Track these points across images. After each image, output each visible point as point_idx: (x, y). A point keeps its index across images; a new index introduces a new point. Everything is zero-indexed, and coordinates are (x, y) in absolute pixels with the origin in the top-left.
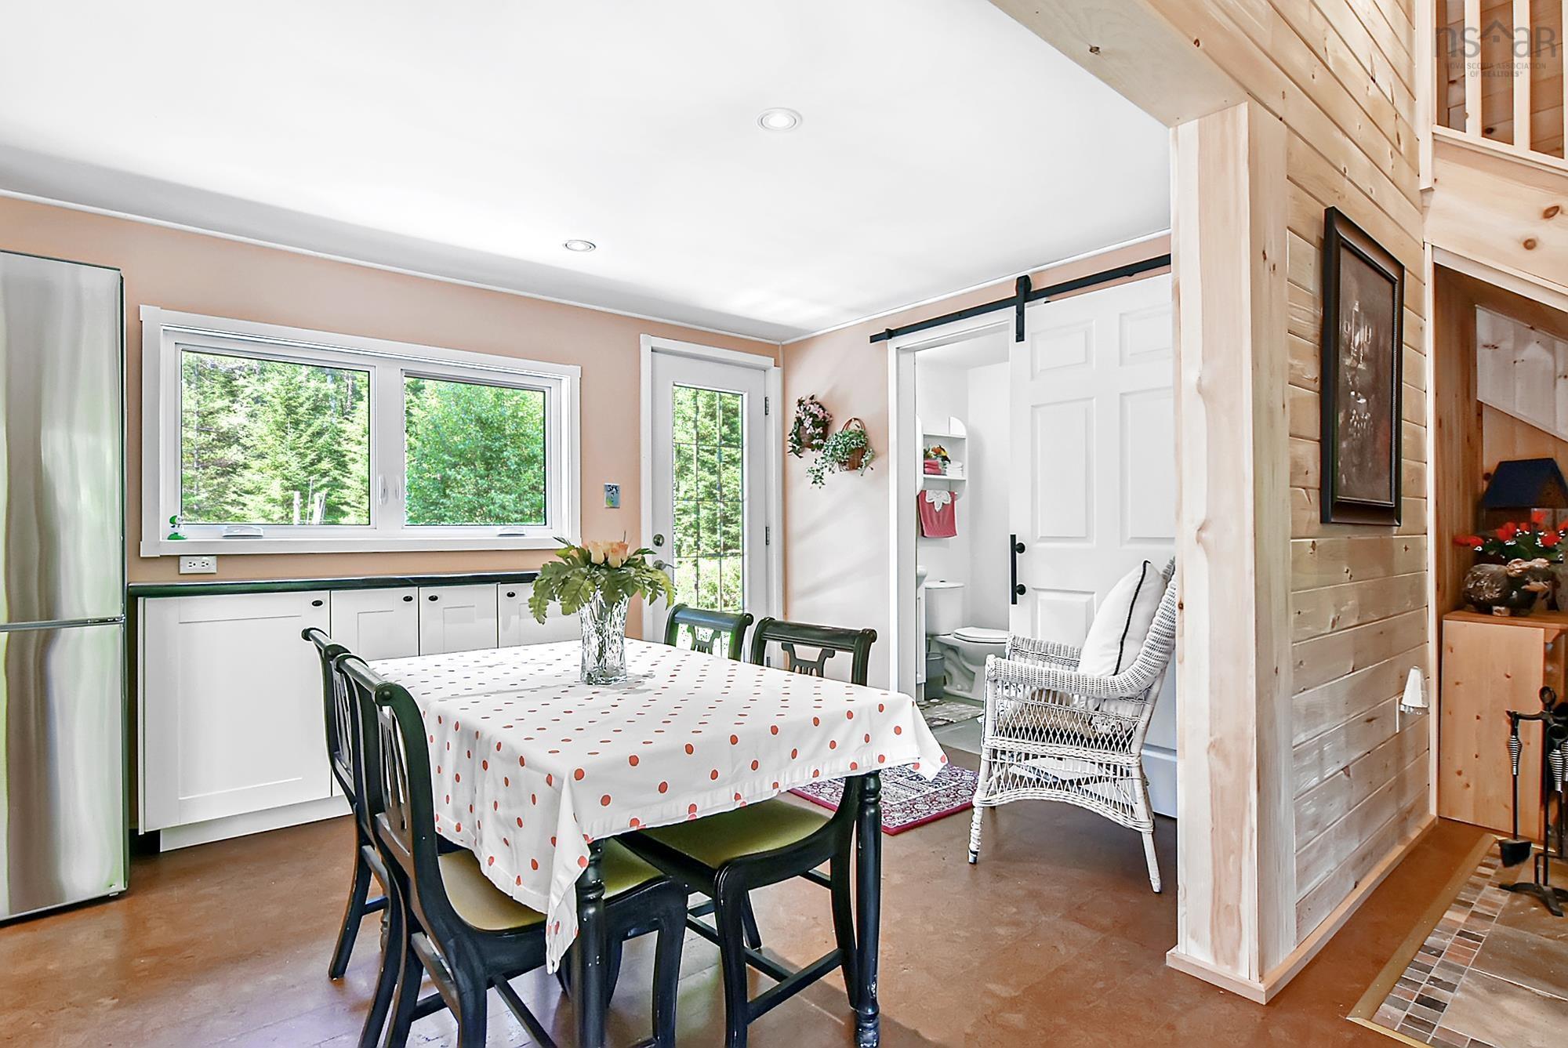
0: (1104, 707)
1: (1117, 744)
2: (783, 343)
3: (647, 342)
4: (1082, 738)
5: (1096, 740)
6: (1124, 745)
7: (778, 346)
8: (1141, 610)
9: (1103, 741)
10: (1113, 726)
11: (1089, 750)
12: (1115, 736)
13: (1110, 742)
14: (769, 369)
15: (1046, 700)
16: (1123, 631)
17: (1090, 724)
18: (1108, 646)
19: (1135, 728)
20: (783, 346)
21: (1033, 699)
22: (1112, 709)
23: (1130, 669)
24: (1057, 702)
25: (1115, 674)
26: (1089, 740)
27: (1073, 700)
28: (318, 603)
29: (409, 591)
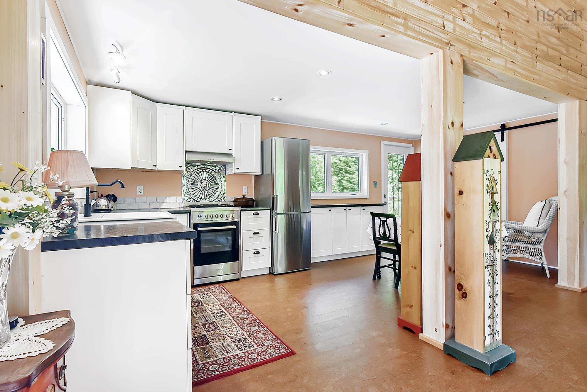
0: (534, 234)
1: (537, 243)
2: (415, 140)
3: (383, 143)
4: (528, 242)
5: (532, 242)
6: (539, 244)
7: (413, 141)
8: (545, 211)
9: (533, 243)
10: (536, 239)
11: (530, 245)
12: (537, 241)
13: (535, 243)
14: (410, 147)
15: (518, 233)
16: (540, 216)
17: (530, 239)
18: (535, 220)
19: (542, 240)
20: (415, 141)
21: (514, 233)
22: (536, 235)
23: (542, 225)
24: (521, 233)
25: (537, 226)
26: (530, 242)
27: (525, 233)
28: (330, 210)
29: (345, 208)
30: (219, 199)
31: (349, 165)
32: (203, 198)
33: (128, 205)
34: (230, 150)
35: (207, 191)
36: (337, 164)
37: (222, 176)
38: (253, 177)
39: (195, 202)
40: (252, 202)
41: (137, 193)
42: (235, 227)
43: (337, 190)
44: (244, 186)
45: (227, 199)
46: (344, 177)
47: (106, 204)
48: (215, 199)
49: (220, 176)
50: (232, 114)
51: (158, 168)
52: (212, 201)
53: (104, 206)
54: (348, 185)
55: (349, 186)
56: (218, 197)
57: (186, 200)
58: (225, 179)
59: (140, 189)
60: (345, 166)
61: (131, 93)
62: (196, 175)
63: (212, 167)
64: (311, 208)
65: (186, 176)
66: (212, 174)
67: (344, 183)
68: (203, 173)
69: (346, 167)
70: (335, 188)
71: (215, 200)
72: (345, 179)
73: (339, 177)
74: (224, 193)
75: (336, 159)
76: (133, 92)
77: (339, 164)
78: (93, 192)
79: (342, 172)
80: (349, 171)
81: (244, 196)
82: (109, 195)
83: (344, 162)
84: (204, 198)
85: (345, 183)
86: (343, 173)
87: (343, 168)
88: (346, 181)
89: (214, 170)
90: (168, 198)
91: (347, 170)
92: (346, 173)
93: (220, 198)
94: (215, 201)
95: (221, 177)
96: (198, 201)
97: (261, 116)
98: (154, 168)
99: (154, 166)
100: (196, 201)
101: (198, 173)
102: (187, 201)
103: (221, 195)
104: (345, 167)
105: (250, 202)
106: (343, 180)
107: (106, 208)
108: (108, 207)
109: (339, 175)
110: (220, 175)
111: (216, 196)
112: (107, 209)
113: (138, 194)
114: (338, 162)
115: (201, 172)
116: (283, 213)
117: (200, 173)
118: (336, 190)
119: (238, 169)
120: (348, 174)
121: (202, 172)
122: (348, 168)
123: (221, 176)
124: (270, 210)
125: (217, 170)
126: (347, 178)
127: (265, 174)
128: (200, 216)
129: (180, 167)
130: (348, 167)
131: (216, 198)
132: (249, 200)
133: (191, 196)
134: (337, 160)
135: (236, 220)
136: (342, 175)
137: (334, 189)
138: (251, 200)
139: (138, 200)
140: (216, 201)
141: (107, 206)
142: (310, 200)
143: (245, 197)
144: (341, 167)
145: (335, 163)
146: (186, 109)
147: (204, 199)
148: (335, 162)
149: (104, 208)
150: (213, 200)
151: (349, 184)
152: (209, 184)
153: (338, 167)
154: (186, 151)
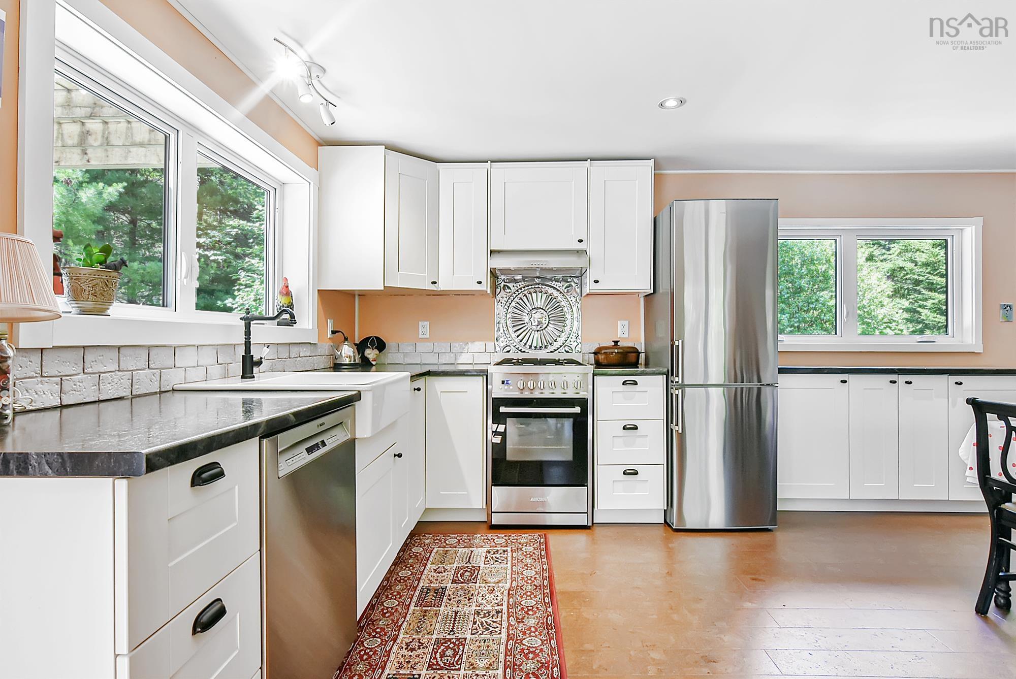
28: (844, 382)
29: (894, 377)
30: (567, 348)
31: (938, 271)
32: (534, 344)
33: (404, 356)
34: (580, 241)
35: (542, 330)
36: (905, 271)
37: (574, 300)
38: (642, 300)
39: (519, 352)
40: (634, 354)
41: (419, 334)
42: (577, 410)
43: (905, 332)
44: (620, 320)
45: (583, 348)
46: (926, 300)
47: (352, 354)
48: (558, 348)
49: (570, 300)
50: (586, 164)
51: (442, 286)
52: (551, 352)
53: (347, 357)
54: (934, 319)
55: (939, 322)
56: (563, 344)
57: (502, 350)
58: (579, 305)
59: (424, 328)
60: (929, 273)
61: (385, 148)
62: (521, 299)
63: (554, 282)
64: (779, 373)
65: (503, 302)
66: (553, 297)
67: (923, 314)
68: (535, 294)
69: (931, 277)
70: (900, 327)
71: (559, 350)
72: (929, 303)
73: (909, 299)
74: (576, 334)
75: (903, 259)
76: (390, 147)
77: (911, 270)
78: (335, 333)
79: (918, 288)
80: (939, 287)
81: (616, 342)
82: (370, 337)
83: (926, 265)
84: (536, 345)
85: (926, 315)
86: (922, 290)
87: (921, 278)
88: (930, 309)
89: (557, 287)
90: (469, 343)
91: (932, 284)
92: (931, 290)
93: (568, 345)
94: (557, 351)
95: (571, 302)
96: (524, 352)
97: (653, 160)
98: (433, 287)
99: (432, 283)
100: (520, 350)
101: (525, 295)
102: (505, 350)
103: (570, 338)
104: (928, 275)
105: (630, 355)
106: (923, 307)
107: (350, 361)
108: (355, 360)
109: (910, 295)
110: (569, 298)
111: (561, 341)
112: (352, 362)
113: (421, 336)
114: (909, 265)
115: (530, 293)
116: (722, 383)
117: (530, 295)
118: (902, 331)
119: (596, 282)
120: (936, 294)
121: (533, 293)
122: (936, 277)
123: (572, 299)
124: (665, 376)
125: (564, 287)
126: (934, 301)
127: (661, 291)
128: (505, 383)
129: (480, 283)
130: (934, 275)
131: (561, 346)
132: (628, 350)
133: (512, 342)
134: (905, 260)
135: (582, 394)
136: (920, 296)
137: (895, 329)
138: (632, 350)
139: (421, 347)
140: (559, 352)
141: (353, 357)
142: (777, 352)
143: (619, 344)
144: (916, 277)
145: (902, 268)
146: (493, 166)
147: (535, 347)
148: (901, 266)
149: (347, 362)
150: (555, 350)
151: (938, 316)
152: (547, 316)
153: (908, 277)
154: (491, 252)
